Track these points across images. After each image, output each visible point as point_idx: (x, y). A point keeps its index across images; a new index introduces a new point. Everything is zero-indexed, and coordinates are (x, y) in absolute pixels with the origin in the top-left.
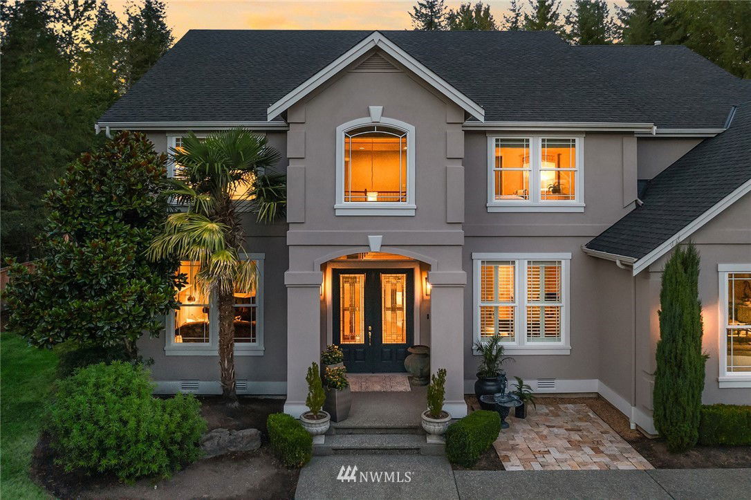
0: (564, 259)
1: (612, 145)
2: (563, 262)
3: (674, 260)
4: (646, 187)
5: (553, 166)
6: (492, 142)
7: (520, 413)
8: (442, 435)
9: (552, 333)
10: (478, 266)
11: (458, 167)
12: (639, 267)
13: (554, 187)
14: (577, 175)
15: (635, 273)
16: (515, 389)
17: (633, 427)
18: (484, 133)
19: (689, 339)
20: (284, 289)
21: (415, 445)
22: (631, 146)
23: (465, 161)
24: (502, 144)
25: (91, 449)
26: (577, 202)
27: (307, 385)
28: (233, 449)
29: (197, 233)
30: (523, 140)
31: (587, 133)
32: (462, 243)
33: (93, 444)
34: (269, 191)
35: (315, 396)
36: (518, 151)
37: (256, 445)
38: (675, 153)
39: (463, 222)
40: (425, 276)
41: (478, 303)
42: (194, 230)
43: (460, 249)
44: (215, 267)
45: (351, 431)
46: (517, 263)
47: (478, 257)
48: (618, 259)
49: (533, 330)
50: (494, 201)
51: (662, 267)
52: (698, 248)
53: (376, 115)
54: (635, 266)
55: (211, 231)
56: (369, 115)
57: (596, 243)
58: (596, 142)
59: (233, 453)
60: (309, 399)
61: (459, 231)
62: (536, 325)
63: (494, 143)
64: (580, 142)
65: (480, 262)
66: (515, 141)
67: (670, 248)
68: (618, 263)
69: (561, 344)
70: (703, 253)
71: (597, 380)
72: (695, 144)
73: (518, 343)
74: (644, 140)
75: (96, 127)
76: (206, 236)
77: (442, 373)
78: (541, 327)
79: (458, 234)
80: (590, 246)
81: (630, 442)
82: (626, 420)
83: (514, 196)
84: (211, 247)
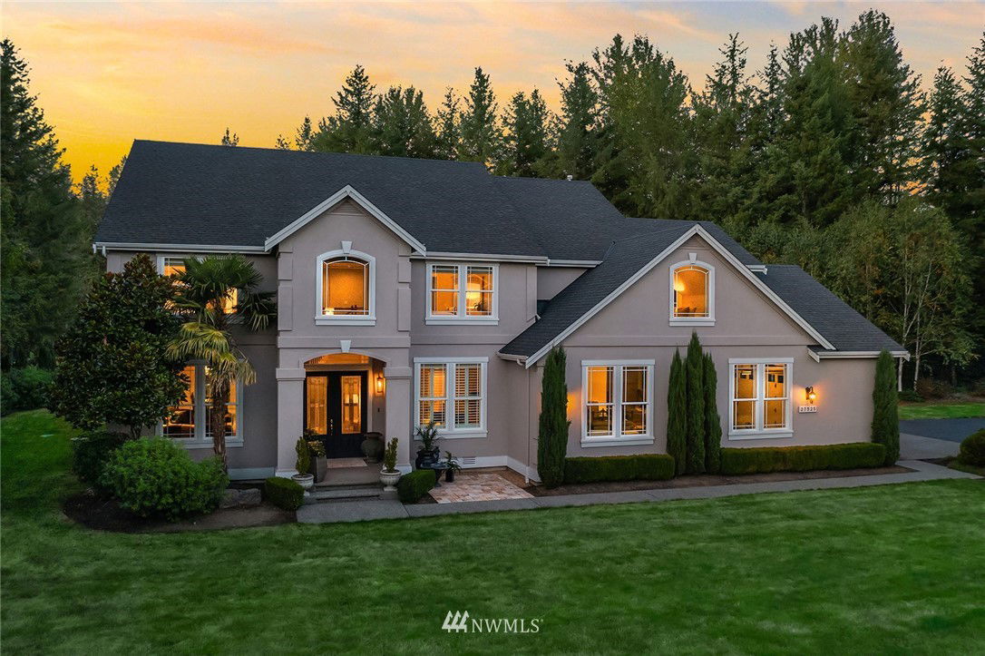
0: (483, 361)
1: (520, 271)
2: (482, 364)
3: (550, 358)
4: (543, 306)
5: (477, 287)
6: (429, 267)
7: (450, 479)
8: (395, 485)
9: (474, 420)
10: (418, 368)
11: (407, 288)
12: (529, 361)
13: (479, 305)
14: (493, 295)
15: (527, 367)
16: (446, 460)
17: (527, 481)
18: (424, 261)
19: (558, 409)
20: (275, 382)
21: (376, 493)
22: (533, 273)
23: (411, 284)
24: (439, 269)
25: (153, 493)
26: (493, 317)
27: (297, 454)
28: (242, 503)
29: (208, 338)
30: (453, 267)
31: (501, 263)
32: (409, 346)
33: (154, 490)
34: (260, 306)
35: (303, 461)
36: (449, 275)
37: (258, 500)
38: (568, 279)
39: (409, 329)
40: (376, 377)
41: (418, 398)
42: (205, 336)
43: (407, 351)
44: (222, 366)
45: (327, 489)
46: (448, 365)
47: (419, 361)
48: (517, 358)
49: (460, 420)
50: (431, 317)
51: (543, 363)
52: (565, 349)
53: (347, 249)
54: (527, 362)
55: (218, 337)
56: (342, 248)
57: (507, 349)
58: (507, 269)
59: (242, 505)
60: (298, 463)
61: (407, 336)
62: (462, 416)
63: (432, 269)
64: (496, 269)
65: (419, 365)
66: (449, 268)
67: (548, 350)
68: (518, 362)
69: (481, 429)
70: (568, 352)
71: (506, 457)
72: (581, 273)
73: (449, 430)
74: (541, 268)
75: (94, 246)
76: (215, 340)
77: (395, 441)
78: (467, 414)
79: (405, 340)
80: (501, 352)
81: (524, 489)
82: (522, 477)
83: (446, 312)
84: (220, 349)
